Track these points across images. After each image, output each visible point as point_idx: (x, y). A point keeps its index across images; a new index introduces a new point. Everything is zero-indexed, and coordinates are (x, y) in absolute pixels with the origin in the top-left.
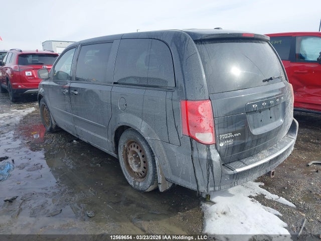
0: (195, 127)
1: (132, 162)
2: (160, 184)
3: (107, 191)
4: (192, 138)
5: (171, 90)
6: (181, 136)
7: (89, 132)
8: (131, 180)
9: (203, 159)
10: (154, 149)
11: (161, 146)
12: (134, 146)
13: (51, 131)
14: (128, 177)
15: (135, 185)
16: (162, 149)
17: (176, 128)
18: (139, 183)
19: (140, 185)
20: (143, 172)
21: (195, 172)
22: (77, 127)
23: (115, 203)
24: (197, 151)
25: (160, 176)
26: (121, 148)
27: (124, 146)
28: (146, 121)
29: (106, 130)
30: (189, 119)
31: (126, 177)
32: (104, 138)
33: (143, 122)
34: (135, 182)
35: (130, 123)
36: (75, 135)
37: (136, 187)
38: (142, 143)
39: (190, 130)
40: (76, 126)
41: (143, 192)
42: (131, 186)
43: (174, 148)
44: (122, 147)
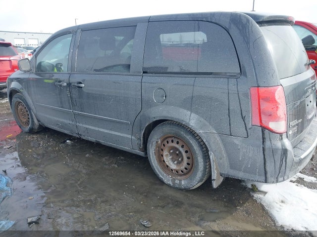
0: (270, 115)
1: (168, 160)
2: (214, 180)
3: (145, 194)
4: (264, 128)
5: (235, 76)
6: (249, 126)
7: (102, 130)
8: (167, 179)
9: (277, 149)
10: (209, 143)
11: (218, 139)
12: (172, 141)
13: (31, 132)
14: (163, 176)
15: (174, 183)
16: (220, 142)
17: (243, 118)
18: (180, 181)
19: (183, 183)
20: (186, 169)
21: (265, 164)
22: (81, 125)
23: (164, 207)
24: (269, 142)
25: (215, 171)
26: (152, 145)
27: (157, 142)
28: (197, 113)
29: (131, 126)
30: (262, 107)
31: (161, 176)
32: (126, 135)
33: (193, 115)
34: (173, 180)
35: (172, 116)
36: (75, 135)
37: (177, 186)
38: (189, 137)
39: (262, 119)
40: (78, 124)
41: (187, 190)
42: (169, 185)
43: (237, 141)
44: (154, 143)
